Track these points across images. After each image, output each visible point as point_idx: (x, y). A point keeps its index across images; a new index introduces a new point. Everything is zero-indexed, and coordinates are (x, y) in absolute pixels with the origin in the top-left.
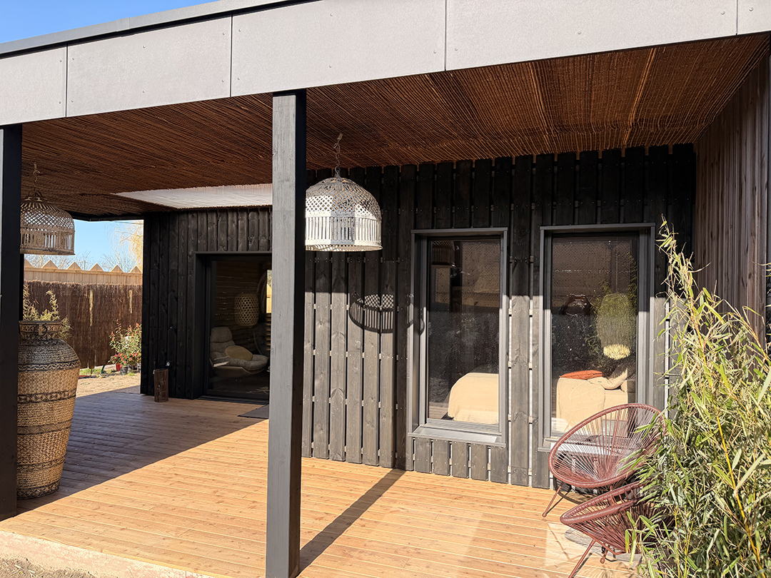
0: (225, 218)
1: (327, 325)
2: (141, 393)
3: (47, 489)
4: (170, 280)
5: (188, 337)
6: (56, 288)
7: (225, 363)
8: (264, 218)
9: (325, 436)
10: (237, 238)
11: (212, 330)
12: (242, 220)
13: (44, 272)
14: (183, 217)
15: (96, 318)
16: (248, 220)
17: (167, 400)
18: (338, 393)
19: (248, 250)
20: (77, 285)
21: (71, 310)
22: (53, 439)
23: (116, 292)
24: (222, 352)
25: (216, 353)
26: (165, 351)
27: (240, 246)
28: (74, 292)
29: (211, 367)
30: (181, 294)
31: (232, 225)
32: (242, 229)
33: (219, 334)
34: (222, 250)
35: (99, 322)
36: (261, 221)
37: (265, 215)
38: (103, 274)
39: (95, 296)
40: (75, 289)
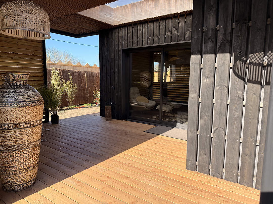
0: (136, 28)
1: (212, 79)
2: (101, 116)
3: (25, 185)
4: (111, 63)
5: (120, 91)
6: (72, 72)
7: (136, 104)
8: (156, 25)
9: (208, 160)
10: (142, 39)
11: (131, 88)
12: (145, 28)
13: (68, 66)
14: (116, 30)
15: (88, 85)
16: (148, 28)
17: (111, 120)
18: (219, 131)
19: (148, 44)
20: (80, 71)
21: (78, 81)
22: (25, 154)
23: (95, 74)
24: (135, 99)
25: (133, 99)
26: (110, 97)
27: (144, 43)
28: (79, 74)
29: (130, 105)
30: (116, 70)
31: (140, 31)
32: (145, 33)
33: (134, 90)
34: (134, 46)
35: (89, 86)
36: (155, 27)
37: (157, 23)
38: (90, 67)
39: (87, 76)
40: (79, 73)
